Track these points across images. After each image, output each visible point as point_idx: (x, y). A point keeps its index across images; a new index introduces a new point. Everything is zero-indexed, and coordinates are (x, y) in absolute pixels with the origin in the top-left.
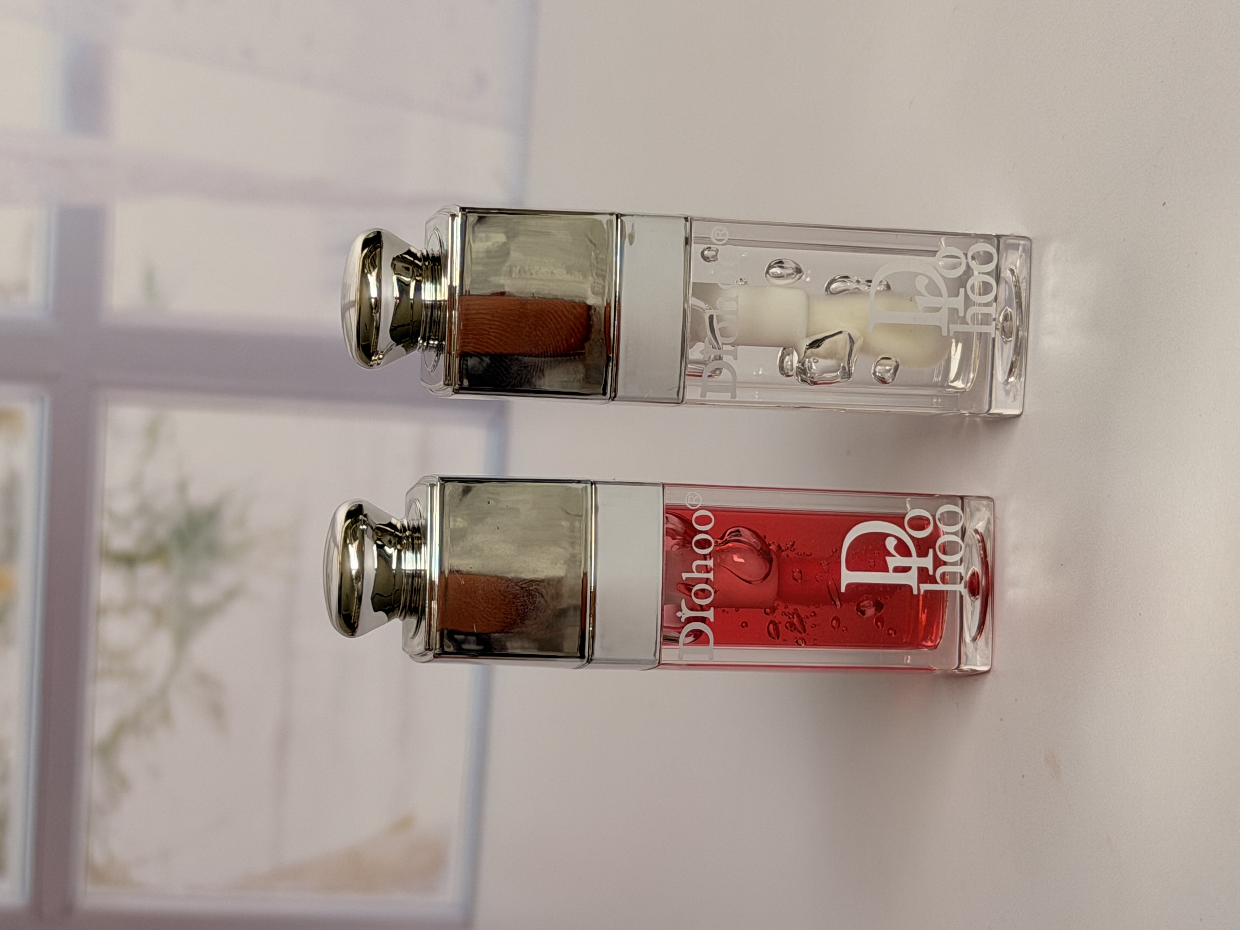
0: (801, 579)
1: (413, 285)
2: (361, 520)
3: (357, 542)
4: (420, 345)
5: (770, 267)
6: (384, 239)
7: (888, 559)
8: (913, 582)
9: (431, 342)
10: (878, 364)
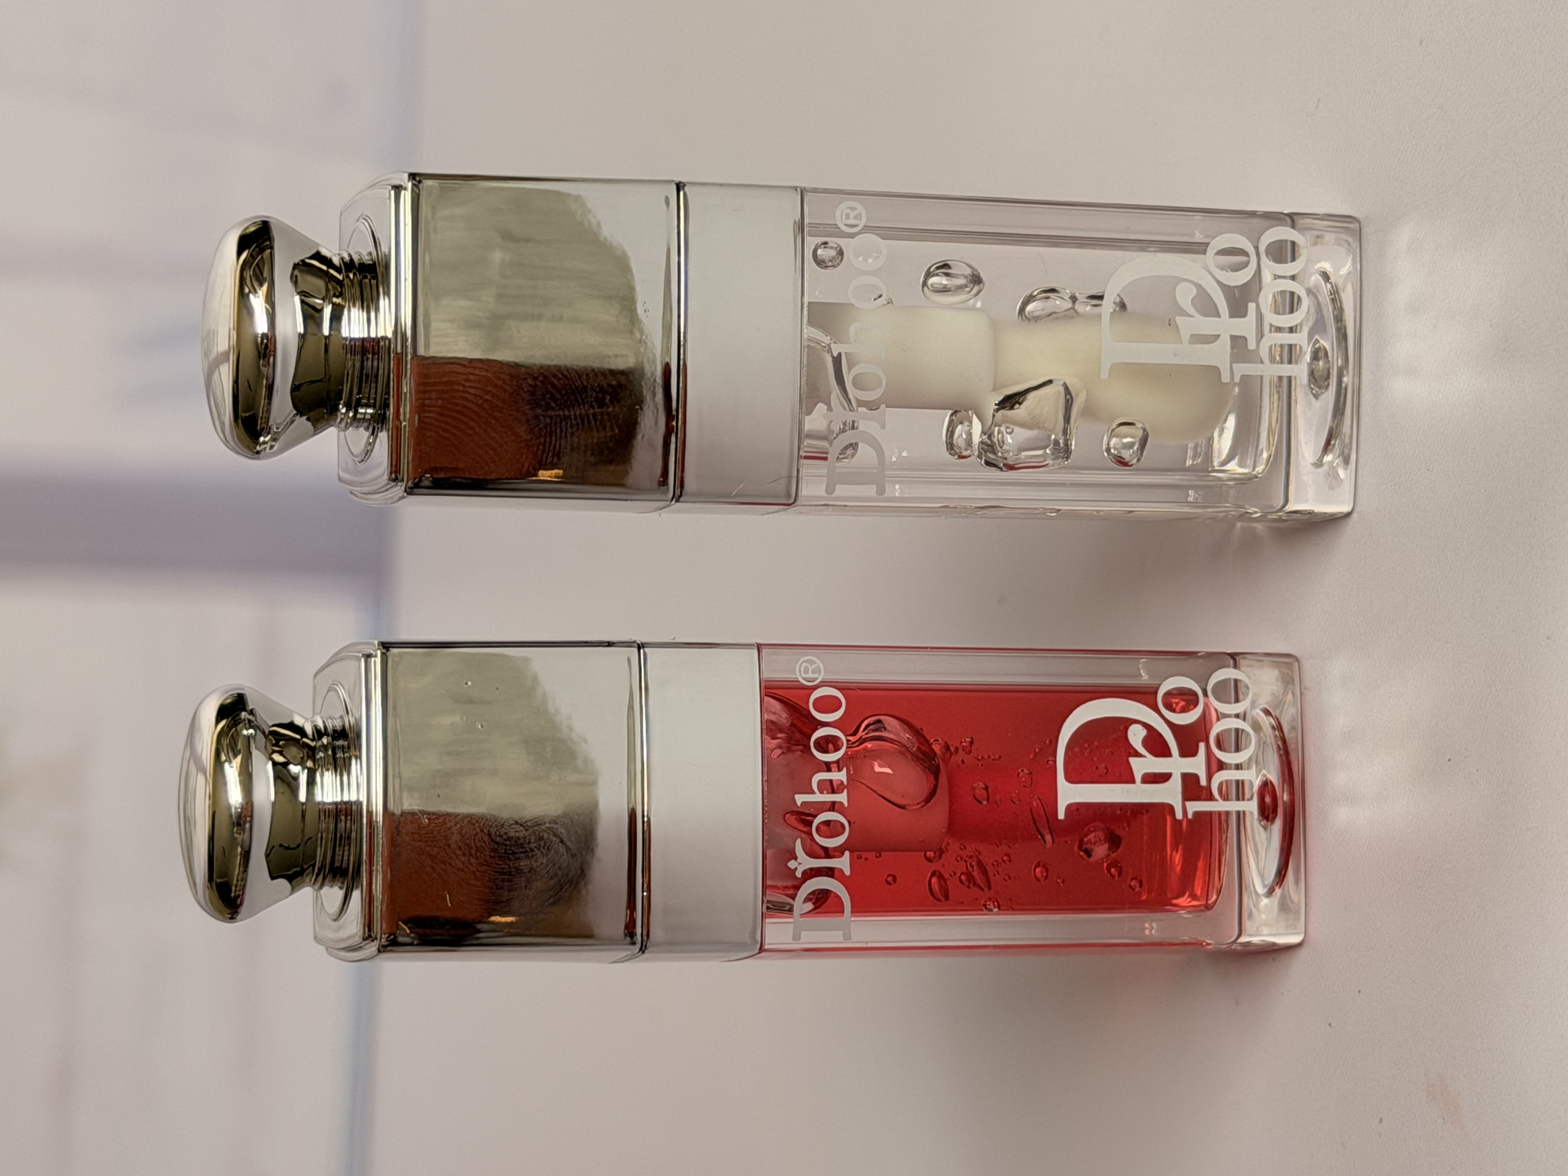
0: (988, 800)
1: (327, 311)
2: (244, 720)
3: (239, 758)
4: (342, 416)
5: (929, 275)
6: (275, 233)
7: (1133, 760)
8: (1176, 801)
9: (362, 410)
10: (1113, 434)
